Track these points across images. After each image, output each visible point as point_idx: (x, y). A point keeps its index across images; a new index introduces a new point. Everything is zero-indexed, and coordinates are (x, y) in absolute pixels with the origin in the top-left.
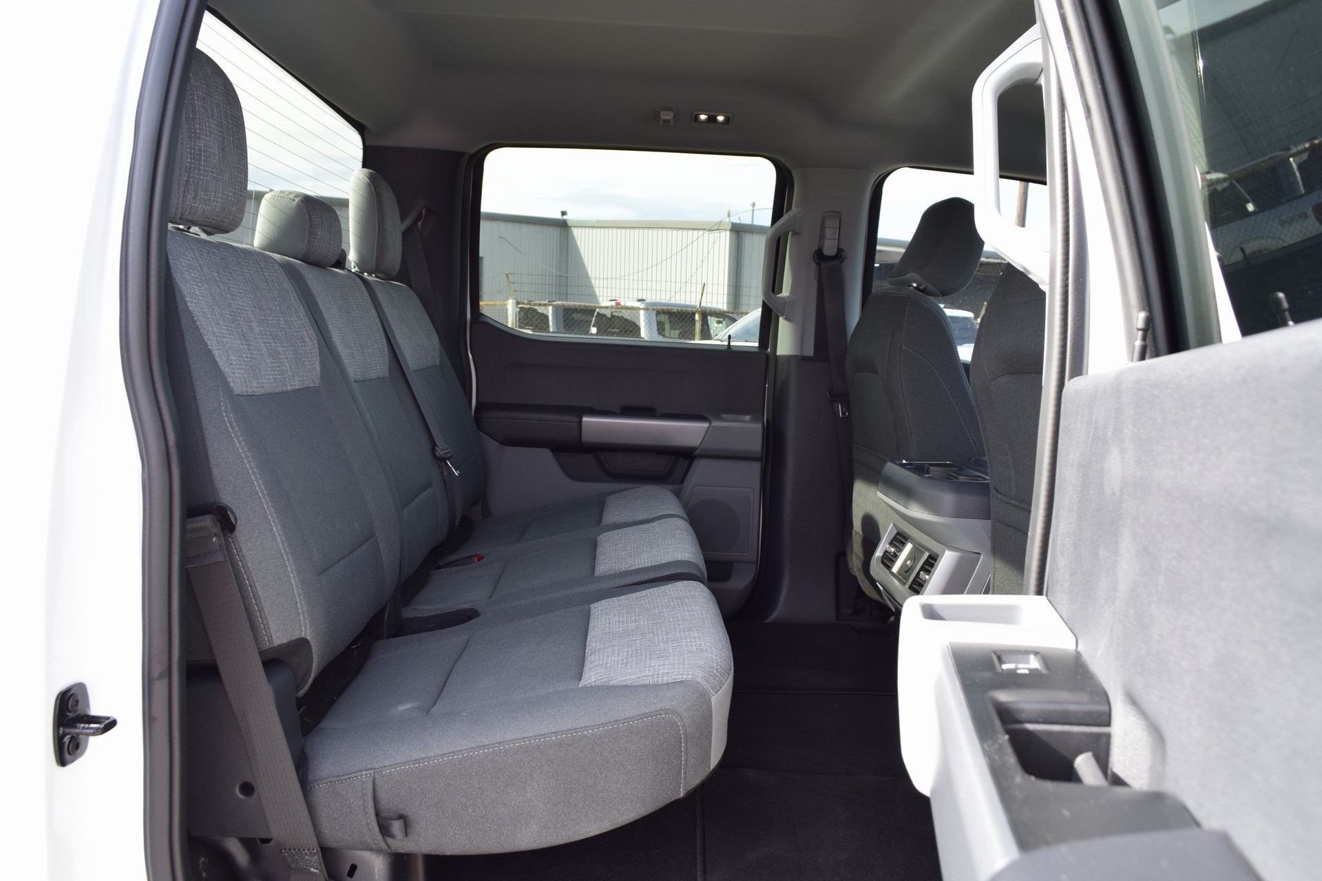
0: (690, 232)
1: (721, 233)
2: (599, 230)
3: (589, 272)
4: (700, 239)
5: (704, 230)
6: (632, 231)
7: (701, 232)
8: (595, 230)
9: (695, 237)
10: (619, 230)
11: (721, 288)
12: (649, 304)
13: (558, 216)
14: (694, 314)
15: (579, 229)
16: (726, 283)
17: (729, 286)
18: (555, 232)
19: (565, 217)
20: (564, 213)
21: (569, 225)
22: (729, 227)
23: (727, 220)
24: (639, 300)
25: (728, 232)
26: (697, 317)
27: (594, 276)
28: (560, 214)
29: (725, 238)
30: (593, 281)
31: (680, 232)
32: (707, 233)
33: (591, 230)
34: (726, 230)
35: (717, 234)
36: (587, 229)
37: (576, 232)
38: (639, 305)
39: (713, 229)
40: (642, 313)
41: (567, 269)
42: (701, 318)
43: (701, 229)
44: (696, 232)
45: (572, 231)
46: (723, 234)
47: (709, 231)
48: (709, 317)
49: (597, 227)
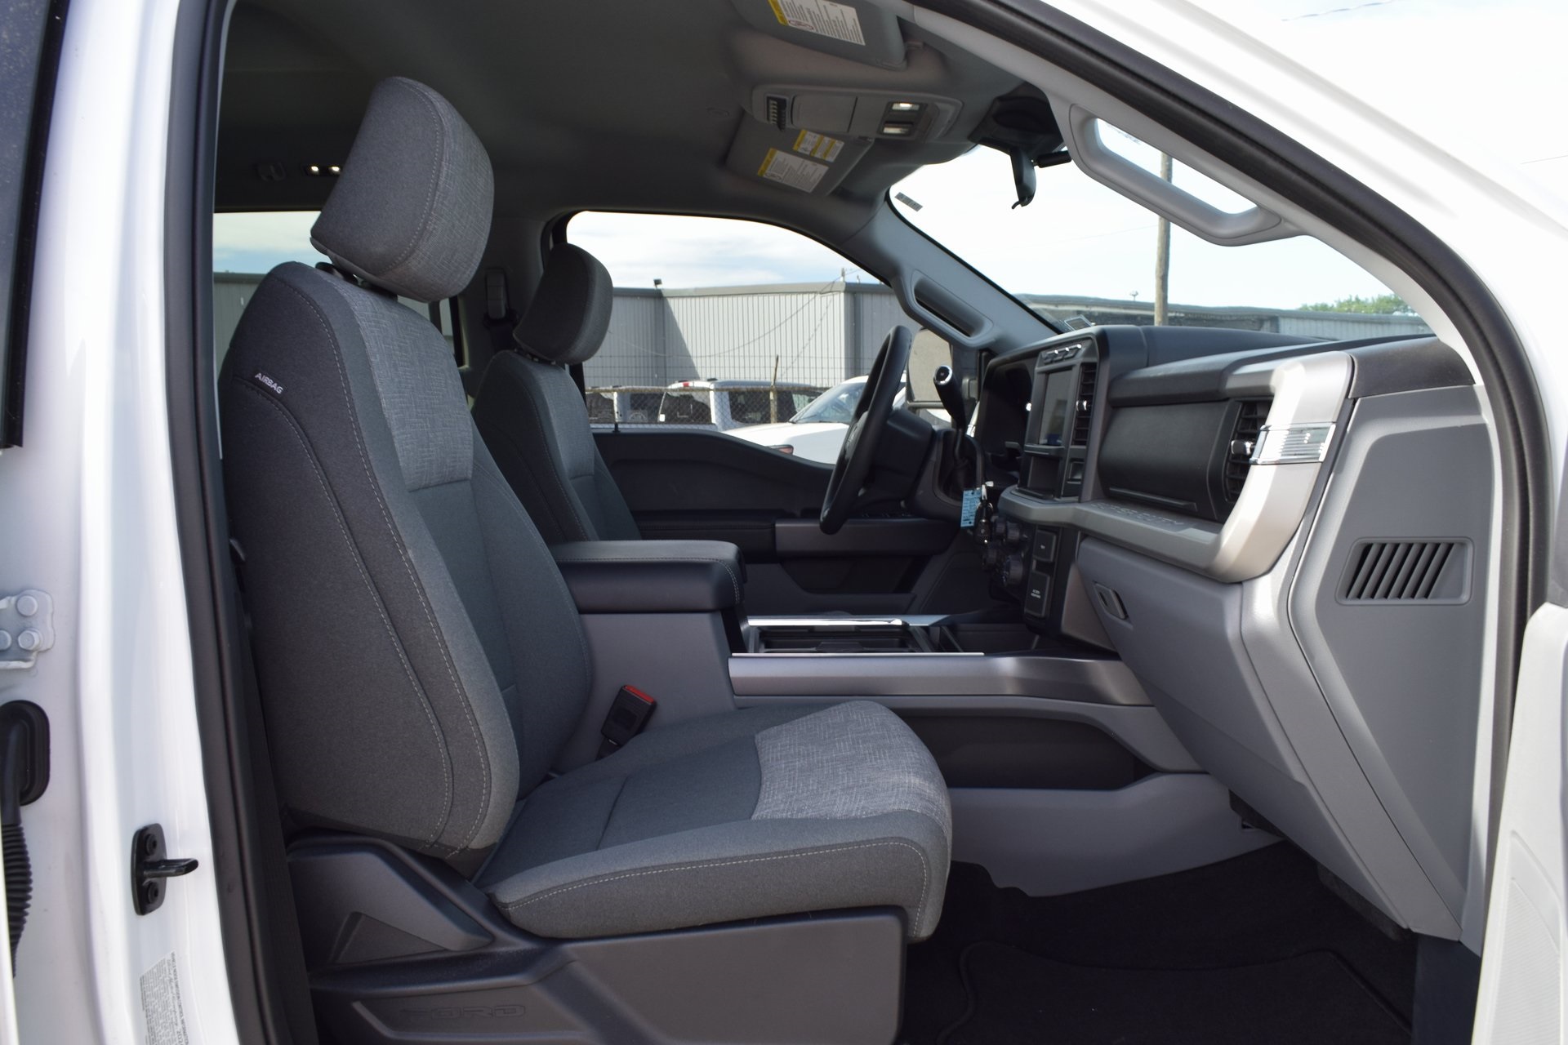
0: (800, 297)
1: (835, 296)
2: (697, 299)
3: (690, 349)
4: (812, 303)
5: (815, 292)
6: (735, 299)
7: (812, 296)
8: (693, 299)
9: (806, 301)
10: (720, 299)
11: (837, 361)
12: (720, 383)
13: (651, 285)
14: (767, 393)
15: (676, 300)
16: (843, 356)
17: (846, 358)
18: (648, 305)
19: (659, 287)
20: (657, 282)
21: (665, 295)
22: (843, 288)
23: (842, 279)
24: (709, 380)
25: (842, 295)
26: (772, 396)
27: (694, 354)
28: (653, 283)
29: (839, 301)
30: (694, 360)
31: (788, 297)
32: (818, 296)
33: (689, 300)
34: (840, 292)
35: (830, 297)
36: (685, 300)
37: (673, 303)
38: (707, 385)
39: (825, 291)
40: (712, 394)
41: (665, 349)
42: (776, 397)
43: (812, 293)
44: (806, 296)
45: (667, 302)
46: (837, 297)
47: (821, 293)
48: (794, 395)
49: (695, 297)
